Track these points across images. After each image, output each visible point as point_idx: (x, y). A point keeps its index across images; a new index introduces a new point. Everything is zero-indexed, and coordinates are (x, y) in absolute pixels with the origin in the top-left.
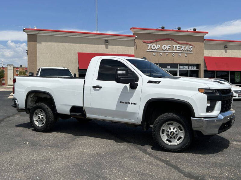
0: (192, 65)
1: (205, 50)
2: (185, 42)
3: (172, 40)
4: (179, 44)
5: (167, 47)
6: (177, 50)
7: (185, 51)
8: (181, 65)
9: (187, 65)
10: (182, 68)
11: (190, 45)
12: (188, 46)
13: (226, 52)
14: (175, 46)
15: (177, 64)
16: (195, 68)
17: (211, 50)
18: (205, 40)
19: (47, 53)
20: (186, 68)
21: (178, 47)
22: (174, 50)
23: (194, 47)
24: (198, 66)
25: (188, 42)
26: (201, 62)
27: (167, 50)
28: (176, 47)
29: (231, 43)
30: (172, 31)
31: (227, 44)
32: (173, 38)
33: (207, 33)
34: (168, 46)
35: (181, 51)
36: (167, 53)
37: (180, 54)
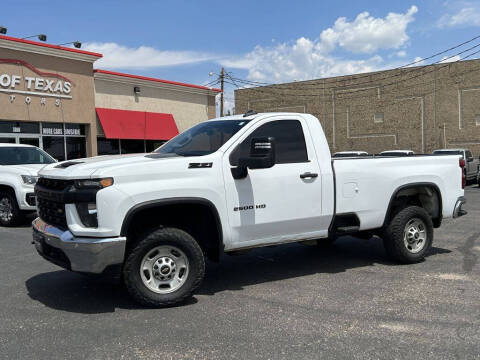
0: (70, 126)
1: (96, 94)
2: (55, 72)
3: (23, 63)
4: (41, 74)
5: (13, 81)
6: (37, 90)
7: (55, 92)
8: (47, 125)
9: (59, 125)
10: (48, 132)
11: (65, 80)
12: (60, 82)
13: (137, 101)
14: (30, 79)
15: (37, 123)
16: (76, 133)
17: (109, 96)
18: (96, 71)
20: (58, 132)
21: (37, 84)
22: (29, 90)
23: (75, 86)
24: (83, 128)
25: (59, 73)
26: (90, 119)
27: (13, 88)
28: (33, 82)
29: (146, 83)
30: (22, 41)
31: (140, 83)
32: (26, 61)
33: (100, 56)
34: (14, 77)
35: (45, 92)
36: (13, 96)
37: (44, 100)
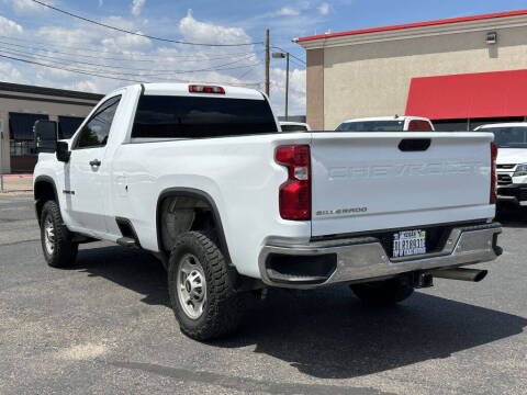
19: (342, 89)
